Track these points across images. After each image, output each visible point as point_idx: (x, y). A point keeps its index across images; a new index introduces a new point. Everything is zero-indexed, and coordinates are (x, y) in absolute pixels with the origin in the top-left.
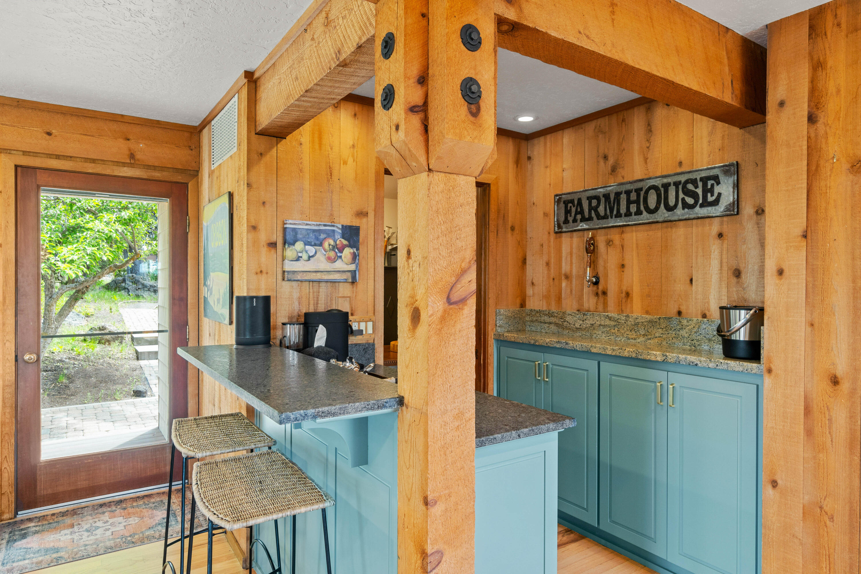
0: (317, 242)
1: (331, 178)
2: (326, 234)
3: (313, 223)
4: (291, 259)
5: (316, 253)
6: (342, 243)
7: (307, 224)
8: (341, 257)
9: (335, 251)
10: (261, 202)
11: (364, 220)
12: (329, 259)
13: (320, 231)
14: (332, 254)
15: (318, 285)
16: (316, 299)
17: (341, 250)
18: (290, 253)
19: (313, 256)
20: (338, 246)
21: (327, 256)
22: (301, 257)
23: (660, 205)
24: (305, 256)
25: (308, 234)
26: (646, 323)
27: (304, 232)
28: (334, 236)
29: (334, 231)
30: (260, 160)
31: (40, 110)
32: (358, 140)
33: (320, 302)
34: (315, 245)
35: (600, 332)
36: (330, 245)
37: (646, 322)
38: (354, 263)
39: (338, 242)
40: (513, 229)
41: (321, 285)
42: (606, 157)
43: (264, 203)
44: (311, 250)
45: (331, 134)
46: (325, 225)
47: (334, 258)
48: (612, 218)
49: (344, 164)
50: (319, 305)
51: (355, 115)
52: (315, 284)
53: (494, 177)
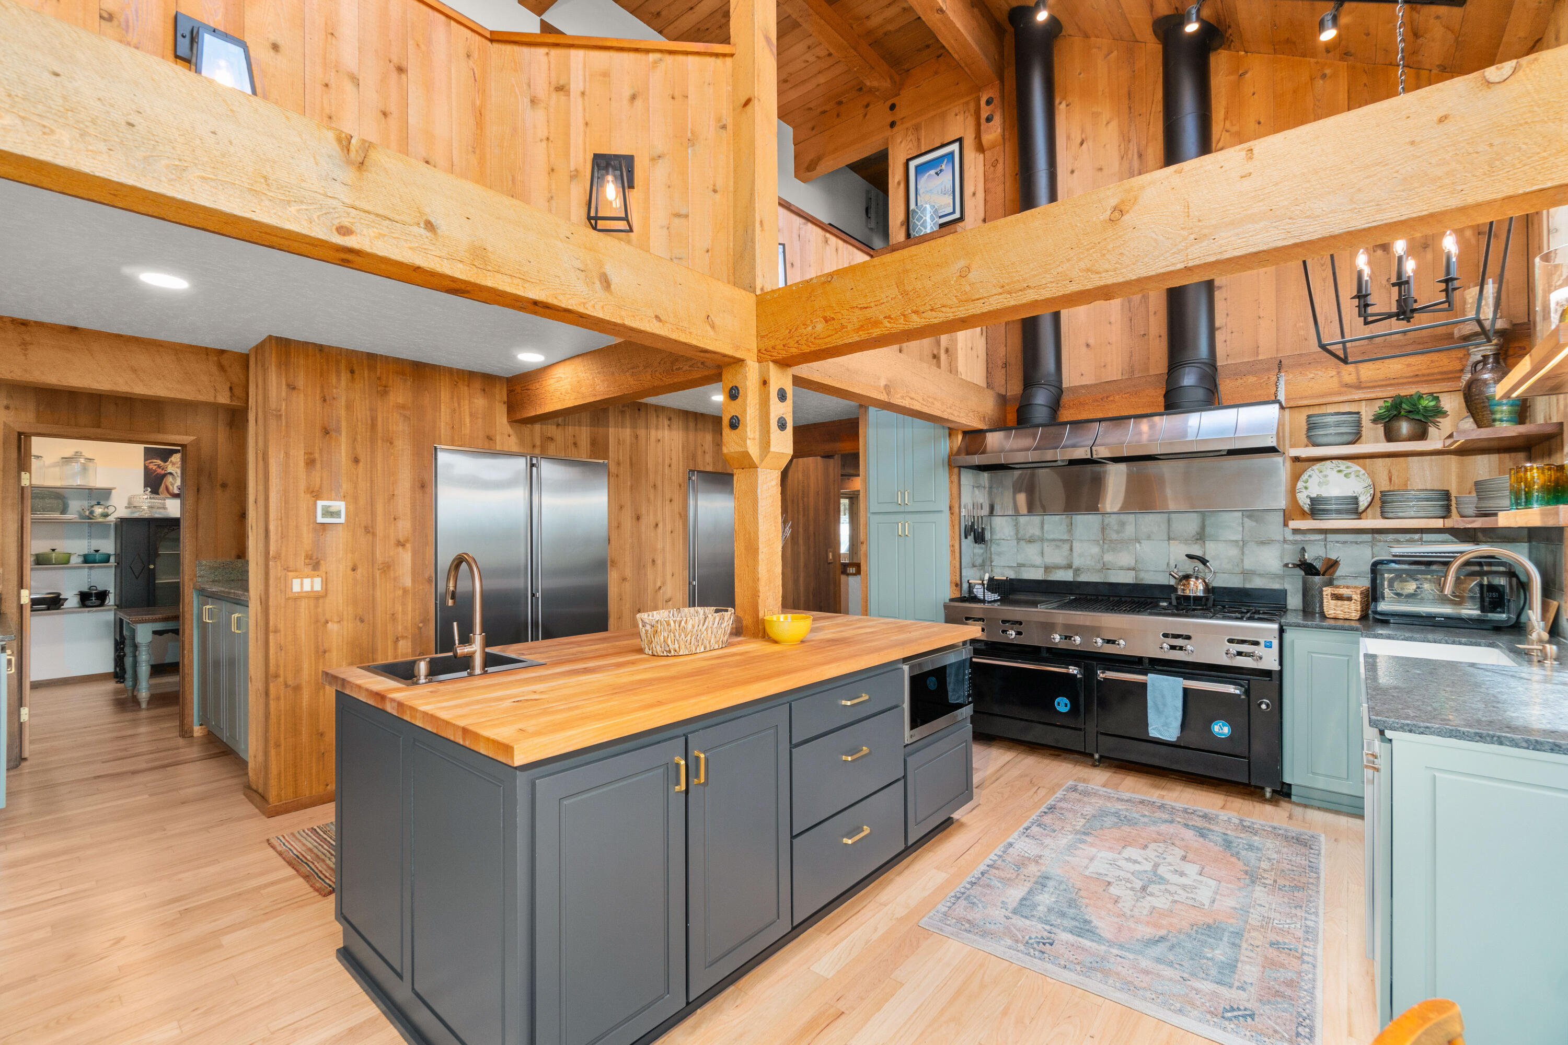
53: (192, 438)
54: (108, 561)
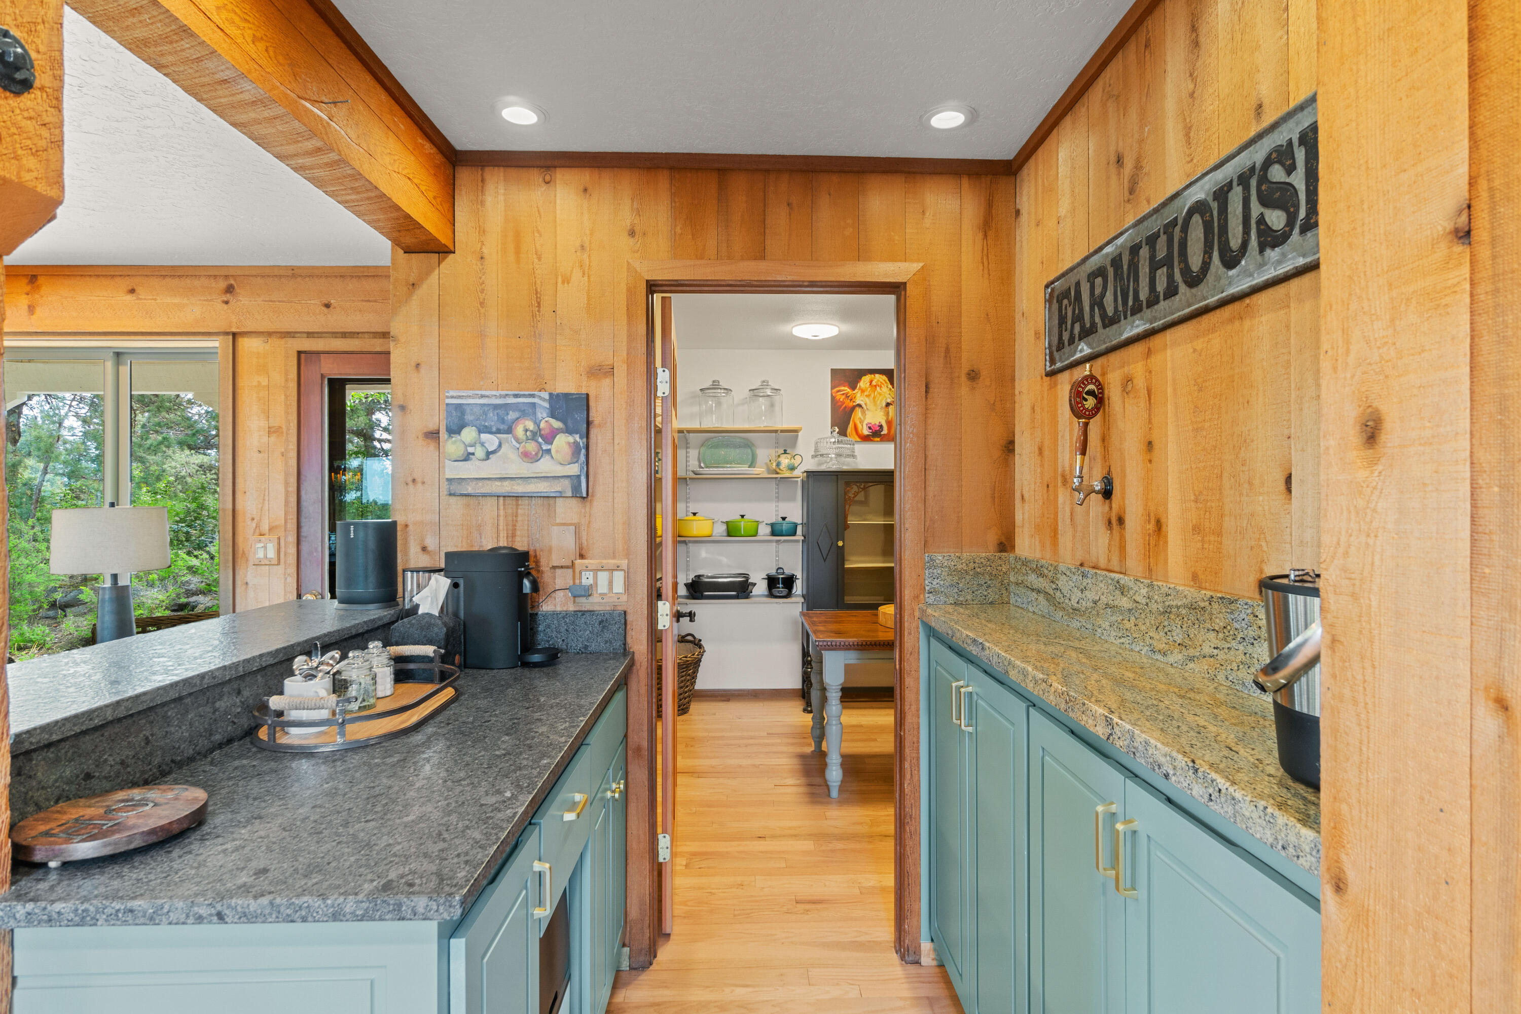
0: (502, 427)
1: (539, 311)
2: (520, 410)
3: (494, 393)
4: (454, 457)
5: (500, 445)
6: (551, 425)
7: (482, 396)
8: (549, 451)
9: (537, 441)
10: (413, 364)
11: (607, 382)
12: (526, 455)
13: (506, 406)
14: (531, 447)
15: (514, 503)
16: (510, 527)
17: (550, 438)
18: (452, 446)
19: (494, 452)
20: (543, 432)
21: (521, 450)
22: (473, 454)
23: (1210, 258)
24: (480, 452)
25: (485, 413)
26: (1184, 612)
27: (477, 410)
28: (534, 414)
29: (534, 405)
30: (410, 294)
31: (317, 276)
32: (591, 234)
33: (518, 533)
34: (499, 431)
35: (1106, 625)
36: (526, 431)
37: (1185, 606)
38: (577, 462)
39: (542, 425)
40: (973, 376)
41: (520, 502)
42: (1119, 161)
43: (418, 365)
44: (491, 441)
45: (538, 231)
46: (516, 396)
47: (536, 454)
48: (1125, 318)
49: (563, 282)
50: (518, 539)
51: (585, 190)
52: (508, 501)
53: (917, 266)
54: (794, 533)
